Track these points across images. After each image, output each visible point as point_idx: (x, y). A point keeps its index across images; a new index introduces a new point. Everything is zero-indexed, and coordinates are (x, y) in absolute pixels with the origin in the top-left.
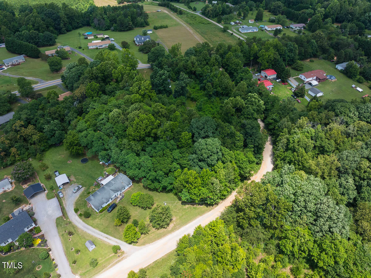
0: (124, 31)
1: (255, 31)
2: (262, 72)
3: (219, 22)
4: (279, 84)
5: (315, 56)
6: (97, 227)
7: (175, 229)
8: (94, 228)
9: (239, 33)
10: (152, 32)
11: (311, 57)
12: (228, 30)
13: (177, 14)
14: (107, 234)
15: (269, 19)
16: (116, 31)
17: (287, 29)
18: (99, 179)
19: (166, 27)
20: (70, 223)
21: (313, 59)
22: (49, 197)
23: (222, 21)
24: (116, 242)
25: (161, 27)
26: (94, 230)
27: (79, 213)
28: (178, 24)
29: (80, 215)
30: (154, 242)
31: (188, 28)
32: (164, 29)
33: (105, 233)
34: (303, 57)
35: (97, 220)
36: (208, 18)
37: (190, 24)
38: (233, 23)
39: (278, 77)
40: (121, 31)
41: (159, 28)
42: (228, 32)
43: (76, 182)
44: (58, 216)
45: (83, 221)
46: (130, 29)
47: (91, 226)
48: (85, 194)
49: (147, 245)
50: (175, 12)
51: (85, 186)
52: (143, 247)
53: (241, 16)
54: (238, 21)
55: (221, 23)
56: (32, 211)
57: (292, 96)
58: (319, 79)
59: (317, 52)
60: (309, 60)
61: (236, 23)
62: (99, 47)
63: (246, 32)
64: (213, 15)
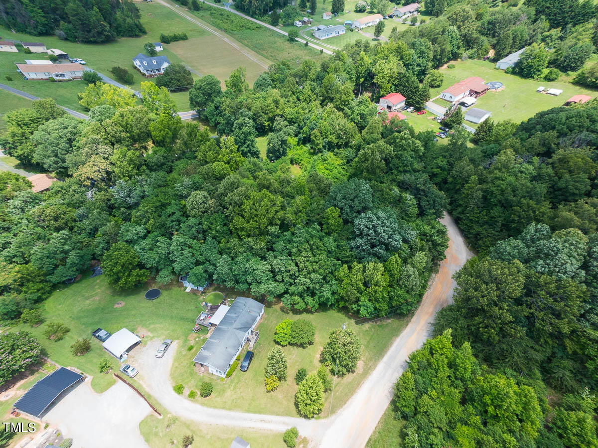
1: (341, 33)
3: (275, 23)
6: (234, 406)
7: (369, 369)
8: (230, 409)
9: (318, 41)
10: (162, 49)
11: (449, 60)
12: (296, 37)
14: (260, 412)
15: (356, 7)
18: (202, 318)
19: (184, 38)
23: (280, 20)
24: (284, 423)
25: (176, 38)
26: (232, 413)
27: (187, 392)
28: (202, 33)
29: (192, 395)
30: (348, 403)
31: (226, 40)
32: (181, 42)
33: (255, 412)
35: (229, 393)
36: (252, 17)
37: (225, 30)
38: (299, 24)
39: (408, 105)
41: (171, 41)
42: (298, 41)
43: (153, 337)
45: (203, 404)
47: (224, 408)
48: (184, 353)
49: (339, 411)
51: (178, 339)
52: (333, 417)
53: (306, 8)
54: (306, 19)
55: (277, 25)
58: (476, 93)
61: (303, 22)
63: (327, 37)
64: (260, 10)
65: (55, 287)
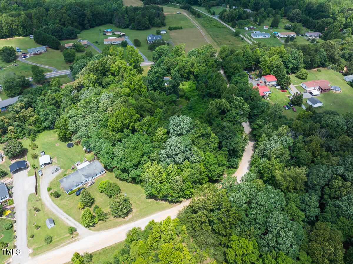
0: (141, 30)
1: (267, 37)
2: (262, 77)
3: (233, 26)
4: (278, 90)
5: (323, 66)
6: (62, 207)
7: (132, 220)
8: (59, 207)
9: (251, 39)
10: (166, 33)
12: (240, 34)
13: (196, 17)
14: (69, 215)
15: (285, 27)
16: (134, 30)
17: (302, 37)
18: (77, 164)
19: (181, 28)
20: (40, 200)
21: (321, 69)
22: (29, 175)
23: (237, 25)
24: (75, 224)
25: (176, 28)
26: (59, 209)
27: (51, 192)
28: (193, 26)
29: (51, 194)
30: (108, 230)
31: (201, 31)
32: (178, 30)
33: (67, 214)
34: (310, 66)
35: (64, 201)
36: (224, 22)
37: (204, 27)
38: (246, 28)
39: (278, 84)
40: (138, 29)
41: (173, 29)
42: (240, 36)
43: (57, 164)
44: (32, 192)
45: (52, 200)
46: (147, 28)
47: (58, 206)
48: (61, 176)
49: (101, 231)
50: (194, 15)
51: (64, 169)
52: (97, 232)
53: (257, 22)
54: (252, 27)
55: (235, 27)
56: (12, 184)
57: (288, 103)
59: (326, 61)
60: (316, 69)
61: (249, 28)
62: (113, 43)
63: (257, 37)
64: (229, 20)
65: (45, 128)
